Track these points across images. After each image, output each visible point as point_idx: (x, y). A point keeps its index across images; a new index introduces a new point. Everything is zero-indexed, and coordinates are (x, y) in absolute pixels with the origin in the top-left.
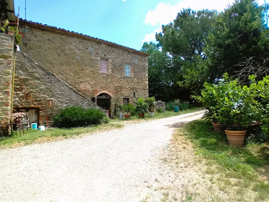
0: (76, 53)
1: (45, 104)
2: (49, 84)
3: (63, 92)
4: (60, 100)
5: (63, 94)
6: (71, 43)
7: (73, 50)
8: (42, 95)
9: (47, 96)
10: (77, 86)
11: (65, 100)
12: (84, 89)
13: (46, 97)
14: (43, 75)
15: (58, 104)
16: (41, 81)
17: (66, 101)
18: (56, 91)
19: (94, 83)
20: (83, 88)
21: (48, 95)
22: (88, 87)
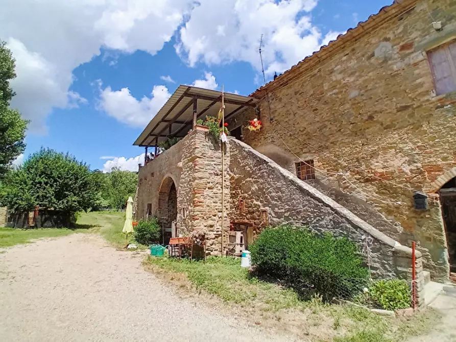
0: (346, 85)
1: (258, 219)
2: (261, 180)
3: (280, 194)
4: (276, 209)
5: (280, 198)
6: (332, 72)
7: (339, 82)
8: (255, 202)
9: (260, 204)
10: (363, 167)
11: (283, 211)
12: (384, 170)
13: (259, 206)
14: (254, 166)
15: (275, 219)
16: (253, 178)
17: (285, 212)
18: (270, 193)
19: (414, 143)
20: (381, 170)
21: (261, 202)
22: (397, 163)
